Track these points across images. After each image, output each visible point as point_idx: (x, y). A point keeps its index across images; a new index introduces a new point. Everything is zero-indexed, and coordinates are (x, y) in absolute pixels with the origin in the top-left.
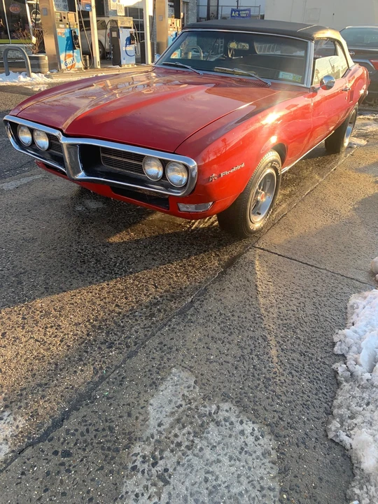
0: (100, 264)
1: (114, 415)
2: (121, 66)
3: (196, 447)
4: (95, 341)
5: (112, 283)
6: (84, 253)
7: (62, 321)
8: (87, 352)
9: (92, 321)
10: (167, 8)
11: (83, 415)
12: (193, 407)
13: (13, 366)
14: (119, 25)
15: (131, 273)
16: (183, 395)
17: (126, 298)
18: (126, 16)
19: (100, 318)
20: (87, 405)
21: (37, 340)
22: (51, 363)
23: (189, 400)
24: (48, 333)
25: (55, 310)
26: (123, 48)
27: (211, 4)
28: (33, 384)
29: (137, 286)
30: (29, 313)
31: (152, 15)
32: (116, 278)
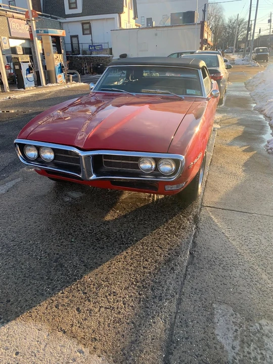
0: (110, 238)
1: (199, 350)
2: (24, 89)
3: (267, 357)
4: (148, 298)
5: (129, 251)
6: (94, 232)
7: (114, 289)
8: (148, 307)
9: (134, 283)
10: (52, 47)
11: (178, 357)
12: (245, 328)
13: (102, 333)
14: (20, 60)
15: (137, 241)
16: (233, 322)
17: (146, 260)
18: (23, 54)
19: (139, 279)
20: (175, 348)
21: (106, 308)
22: (129, 323)
23: (239, 325)
24: (110, 300)
25: (103, 281)
26: (25, 76)
27: (73, 43)
28: (127, 343)
29: (147, 249)
30: (86, 288)
31: (42, 52)
32: (129, 247)
